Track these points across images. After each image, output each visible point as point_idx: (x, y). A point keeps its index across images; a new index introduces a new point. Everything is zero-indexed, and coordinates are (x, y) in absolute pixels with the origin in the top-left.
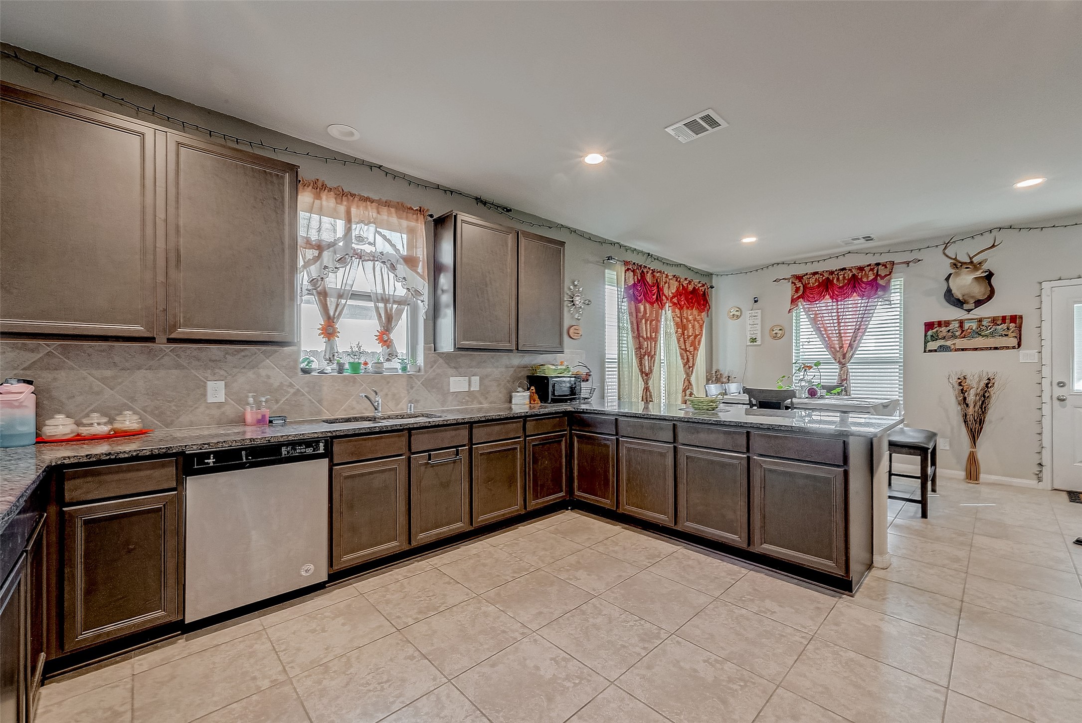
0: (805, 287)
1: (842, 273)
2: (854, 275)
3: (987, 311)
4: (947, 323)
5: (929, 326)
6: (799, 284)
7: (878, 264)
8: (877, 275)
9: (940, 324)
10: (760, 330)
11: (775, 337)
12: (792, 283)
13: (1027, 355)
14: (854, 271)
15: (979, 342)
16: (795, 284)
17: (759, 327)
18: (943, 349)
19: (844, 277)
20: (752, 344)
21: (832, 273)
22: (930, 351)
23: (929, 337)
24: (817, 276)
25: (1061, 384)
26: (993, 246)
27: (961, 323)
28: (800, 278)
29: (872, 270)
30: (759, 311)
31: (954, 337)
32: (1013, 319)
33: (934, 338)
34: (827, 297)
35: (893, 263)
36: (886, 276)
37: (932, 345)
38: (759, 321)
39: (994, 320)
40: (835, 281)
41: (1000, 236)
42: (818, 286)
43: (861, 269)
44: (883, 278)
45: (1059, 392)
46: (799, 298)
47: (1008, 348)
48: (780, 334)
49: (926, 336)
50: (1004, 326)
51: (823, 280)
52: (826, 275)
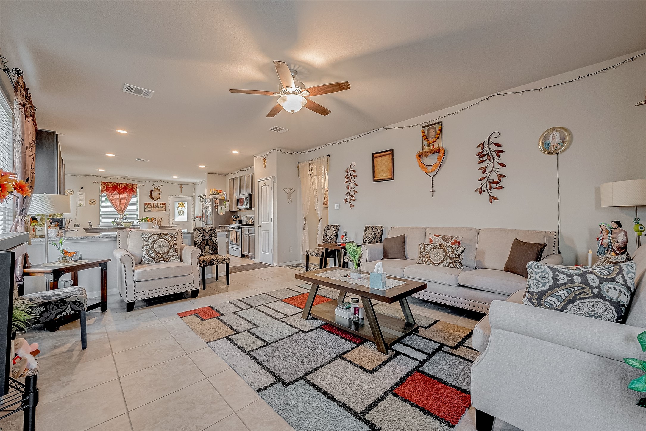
0: (107, 186)
1: (121, 184)
2: (125, 186)
3: (159, 201)
4: (150, 204)
5: (146, 204)
6: (104, 186)
7: (133, 184)
8: (132, 187)
9: (148, 204)
10: (84, 201)
11: (92, 204)
12: (101, 184)
13: (167, 213)
14: (125, 185)
15: (157, 209)
16: (103, 185)
17: (84, 199)
18: (149, 211)
19: (122, 186)
20: (80, 206)
21: (117, 184)
22: (146, 211)
23: (146, 207)
24: (112, 184)
25: (173, 220)
26: (162, 186)
27: (153, 204)
28: (105, 183)
29: (131, 185)
30: (84, 193)
31: (152, 207)
32: (164, 204)
33: (147, 208)
34: (116, 191)
35: (137, 185)
36: (135, 188)
37: (146, 209)
38: (84, 197)
39: (161, 203)
40: (119, 187)
41: (164, 183)
42: (112, 188)
43: (127, 184)
44: (134, 189)
45: (172, 221)
46: (104, 190)
47: (163, 211)
48: (95, 203)
49: (145, 207)
50: (162, 205)
51: (114, 186)
52: (115, 184)
